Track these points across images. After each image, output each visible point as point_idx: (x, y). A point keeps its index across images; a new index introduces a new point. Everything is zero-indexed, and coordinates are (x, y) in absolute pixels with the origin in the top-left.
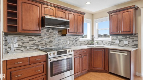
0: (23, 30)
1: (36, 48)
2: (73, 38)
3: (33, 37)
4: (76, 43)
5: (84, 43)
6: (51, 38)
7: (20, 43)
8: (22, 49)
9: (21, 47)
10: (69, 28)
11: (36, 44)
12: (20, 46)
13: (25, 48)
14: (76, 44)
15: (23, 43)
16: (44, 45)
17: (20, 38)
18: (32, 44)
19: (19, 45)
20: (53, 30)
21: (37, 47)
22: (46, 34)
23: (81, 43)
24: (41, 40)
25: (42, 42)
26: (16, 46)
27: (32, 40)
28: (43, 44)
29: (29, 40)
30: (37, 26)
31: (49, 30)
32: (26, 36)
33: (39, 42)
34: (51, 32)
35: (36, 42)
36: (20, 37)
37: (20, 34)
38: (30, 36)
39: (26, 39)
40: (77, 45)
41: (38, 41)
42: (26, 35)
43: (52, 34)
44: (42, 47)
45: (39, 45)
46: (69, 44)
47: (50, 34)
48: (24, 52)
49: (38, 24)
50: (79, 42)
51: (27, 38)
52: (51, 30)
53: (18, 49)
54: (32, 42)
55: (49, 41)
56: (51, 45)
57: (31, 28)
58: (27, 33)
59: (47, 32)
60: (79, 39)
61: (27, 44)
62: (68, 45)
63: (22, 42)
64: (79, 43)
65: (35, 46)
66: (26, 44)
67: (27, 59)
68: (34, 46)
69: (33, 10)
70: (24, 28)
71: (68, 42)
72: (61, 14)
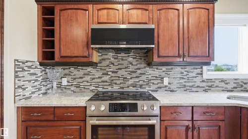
1: (94, 88)
2: (183, 71)
3: (89, 69)
4: (191, 84)
5: (223, 84)
6: (123, 70)
7: (70, 78)
8: (73, 88)
9: (72, 85)
10: (153, 46)
11: (93, 81)
12: (70, 84)
13: (77, 87)
14: (192, 86)
15: (75, 79)
16: (108, 84)
17: (69, 70)
18: (88, 82)
19: (68, 82)
20: (127, 55)
21: (96, 87)
22: (113, 64)
23: (210, 84)
24: (103, 74)
26: (65, 82)
27: (88, 74)
28: (106, 82)
29: (83, 73)
30: (83, 48)
31: (119, 55)
32: (79, 68)
33: (100, 78)
34: (122, 60)
35: (94, 79)
36: (70, 68)
38: (84, 68)
39: (78, 73)
40: (194, 89)
41: (97, 77)
42: (79, 66)
43: (125, 63)
44: (105, 87)
45: (100, 84)
46: (167, 84)
47: (121, 62)
48: (75, 94)
49: (86, 43)
50: (203, 81)
51: (81, 71)
52: (123, 55)
53: (67, 87)
54: (88, 78)
55: (119, 77)
56: (122, 85)
57: (74, 53)
59: (115, 59)
60: (202, 74)
61: (80, 80)
62: (167, 89)
63: (72, 77)
64: (204, 84)
65: (93, 85)
66: (78, 81)
67: (50, 110)
68: (91, 85)
69: (77, 20)
70: (63, 54)
71: (166, 81)
72: (136, 15)
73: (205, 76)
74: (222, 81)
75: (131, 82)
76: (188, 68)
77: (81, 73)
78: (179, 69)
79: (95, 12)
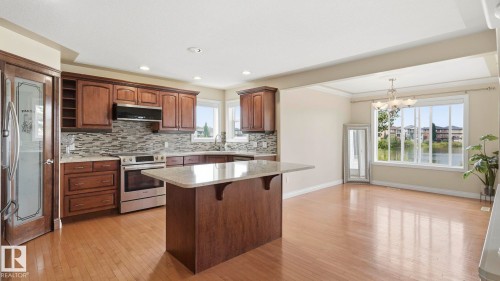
0: (84, 125)
2: (178, 137)
3: (99, 135)
7: (78, 143)
8: (81, 153)
9: (80, 150)
10: (160, 121)
12: (78, 149)
15: (84, 144)
18: (97, 146)
19: (76, 147)
20: (134, 124)
21: (106, 151)
22: (122, 131)
24: (113, 139)
25: (115, 143)
26: (72, 147)
27: (98, 140)
28: (116, 146)
30: (105, 118)
31: (128, 123)
33: (110, 142)
35: (104, 143)
37: (79, 131)
38: (94, 134)
39: (87, 138)
41: (107, 142)
42: (88, 132)
43: (133, 130)
44: (115, 151)
45: (110, 148)
46: (167, 147)
47: (130, 130)
49: (106, 114)
50: (191, 144)
52: (131, 123)
53: (75, 152)
54: (98, 143)
55: (128, 142)
56: (131, 149)
57: (95, 122)
58: (89, 129)
60: (190, 139)
61: (89, 145)
63: (81, 142)
64: (192, 147)
66: (87, 146)
68: (101, 149)
69: (99, 95)
70: (86, 122)
71: (167, 144)
72: (147, 96)
73: (193, 141)
74: (203, 144)
75: (139, 146)
76: (181, 135)
77: (91, 138)
78: (175, 136)
79: (115, 91)
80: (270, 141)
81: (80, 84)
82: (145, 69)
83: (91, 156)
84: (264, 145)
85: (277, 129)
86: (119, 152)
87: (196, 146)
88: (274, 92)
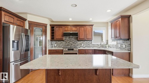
2: (87, 42)
3: (62, 42)
7: (57, 44)
8: (57, 47)
10: (78, 37)
14: (89, 46)
22: (68, 40)
25: (66, 44)
26: (55, 45)
30: (61, 36)
32: (59, 41)
34: (71, 39)
37: (55, 40)
46: (83, 46)
54: (61, 44)
55: (70, 44)
57: (59, 38)
61: (59, 45)
65: (63, 46)
67: (55, 50)
69: (60, 30)
70: (56, 38)
72: (74, 29)
73: (93, 44)
74: (97, 45)
75: (73, 45)
79: (64, 28)
80: (127, 44)
81: (55, 27)
82: (70, 19)
83: (60, 48)
84: (124, 46)
85: (131, 37)
86: (67, 47)
87: (94, 46)
88: (129, 17)
